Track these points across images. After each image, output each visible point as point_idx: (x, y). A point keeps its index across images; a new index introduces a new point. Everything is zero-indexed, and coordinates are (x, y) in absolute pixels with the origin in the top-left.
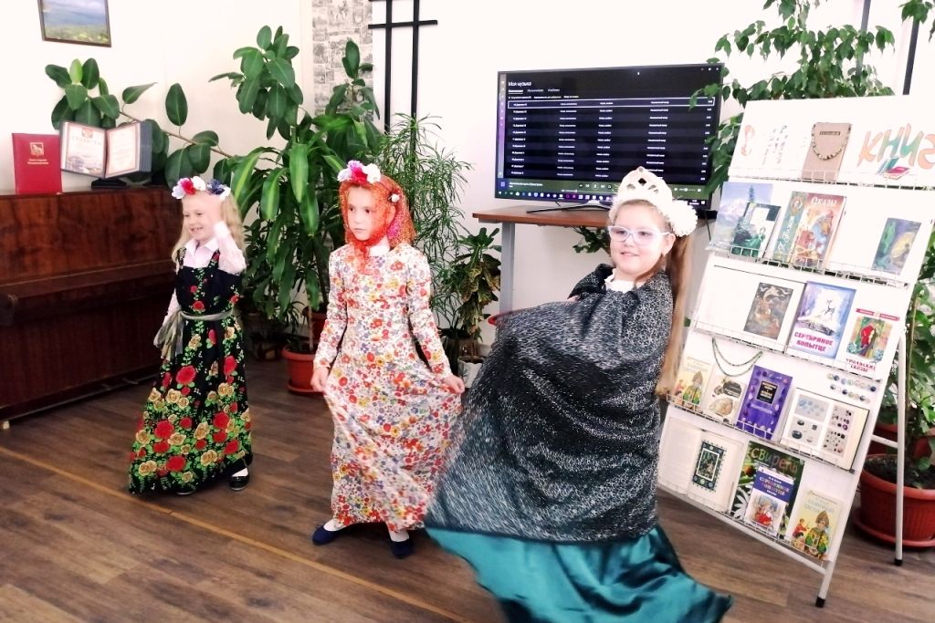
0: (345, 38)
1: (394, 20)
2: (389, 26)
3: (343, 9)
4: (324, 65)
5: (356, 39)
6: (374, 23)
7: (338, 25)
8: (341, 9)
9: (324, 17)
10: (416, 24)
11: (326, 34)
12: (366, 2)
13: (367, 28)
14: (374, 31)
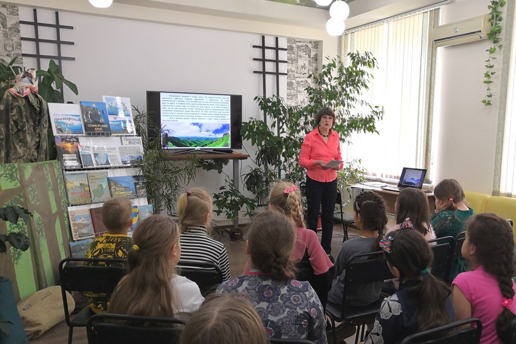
2: (38, 56)
10: (60, 58)
12: (15, 39)
13: (18, 55)
14: (24, 58)
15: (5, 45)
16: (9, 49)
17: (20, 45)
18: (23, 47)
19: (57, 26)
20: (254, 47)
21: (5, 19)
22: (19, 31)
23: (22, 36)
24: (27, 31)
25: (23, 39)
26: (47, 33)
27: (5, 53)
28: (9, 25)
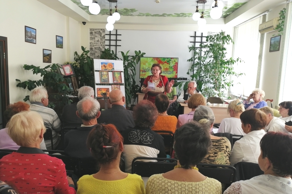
0: (98, 47)
1: (111, 44)
2: (110, 45)
3: (98, 41)
4: (93, 52)
5: (101, 47)
6: (106, 44)
7: (97, 44)
8: (97, 41)
9: (93, 42)
10: (116, 46)
11: (93, 46)
12: (104, 40)
13: (104, 45)
14: (106, 46)
15: (101, 42)
16: (102, 43)
17: (105, 42)
18: (105, 43)
19: (116, 35)
20: (191, 37)
21: (101, 34)
22: (105, 37)
23: (106, 39)
24: (107, 37)
25: (106, 40)
26: (113, 37)
27: (100, 45)
28: (102, 36)
